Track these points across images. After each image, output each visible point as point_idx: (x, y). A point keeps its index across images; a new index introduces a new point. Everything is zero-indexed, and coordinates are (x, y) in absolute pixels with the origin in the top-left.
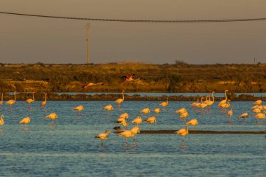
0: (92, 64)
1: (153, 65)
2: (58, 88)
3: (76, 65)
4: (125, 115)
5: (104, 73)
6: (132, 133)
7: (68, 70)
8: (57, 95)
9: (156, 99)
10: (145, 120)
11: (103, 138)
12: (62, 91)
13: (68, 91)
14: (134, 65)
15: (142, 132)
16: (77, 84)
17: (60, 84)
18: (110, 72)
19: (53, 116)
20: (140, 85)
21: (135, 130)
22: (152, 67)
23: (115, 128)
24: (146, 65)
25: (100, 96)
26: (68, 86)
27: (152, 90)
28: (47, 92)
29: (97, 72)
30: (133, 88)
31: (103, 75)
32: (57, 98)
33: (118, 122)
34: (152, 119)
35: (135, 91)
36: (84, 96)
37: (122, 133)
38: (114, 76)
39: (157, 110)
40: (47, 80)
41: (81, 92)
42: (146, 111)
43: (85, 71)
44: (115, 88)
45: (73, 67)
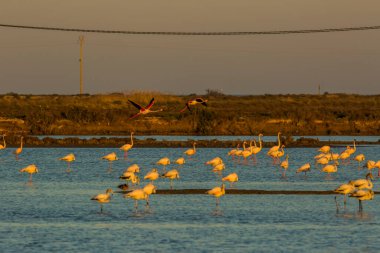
0: (87, 95)
1: (174, 96)
2: (39, 129)
3: (64, 96)
4: (135, 167)
5: (104, 108)
6: (145, 193)
7: (53, 103)
8: (37, 139)
9: (179, 145)
10: (163, 176)
11: (102, 201)
12: (44, 134)
13: (52, 134)
14: (147, 95)
15: (159, 192)
16: (66, 124)
17: (41, 123)
18: (113, 106)
19: (31, 169)
20: (157, 125)
21: (149, 189)
22: (173, 99)
23: (120, 187)
24: (164, 96)
25: (99, 140)
26: (52, 127)
27: (173, 131)
28: (23, 134)
29: (94, 106)
30: (146, 129)
31: (102, 110)
32: (37, 143)
33: (125, 178)
34: (173, 173)
35: (148, 133)
36: (76, 140)
37: (131, 194)
38: (119, 112)
39: (181, 161)
40: (23, 118)
41: (72, 134)
42: (165, 161)
43: (77, 104)
44: (121, 128)
45: (60, 98)
